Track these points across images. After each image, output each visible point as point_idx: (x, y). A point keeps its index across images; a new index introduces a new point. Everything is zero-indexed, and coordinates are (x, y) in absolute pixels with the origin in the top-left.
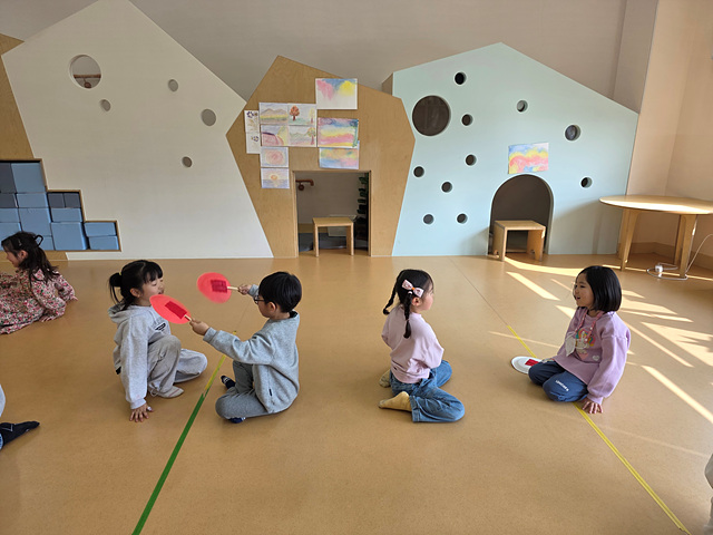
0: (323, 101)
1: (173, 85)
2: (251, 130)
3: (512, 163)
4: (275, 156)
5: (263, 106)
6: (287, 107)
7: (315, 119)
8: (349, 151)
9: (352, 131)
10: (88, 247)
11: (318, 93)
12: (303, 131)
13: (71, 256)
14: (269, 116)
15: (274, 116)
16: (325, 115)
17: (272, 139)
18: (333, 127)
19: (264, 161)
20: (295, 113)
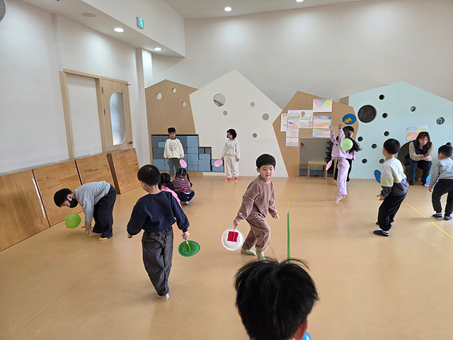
0: (316, 109)
1: (253, 104)
2: (283, 122)
3: (408, 135)
4: (293, 132)
5: (289, 111)
6: (300, 112)
7: (312, 116)
8: (326, 130)
9: (329, 121)
10: (211, 170)
11: (314, 106)
12: (306, 121)
13: (204, 174)
14: (292, 115)
15: (294, 116)
16: (316, 114)
17: (292, 125)
18: (320, 119)
19: (287, 135)
20: (303, 114)
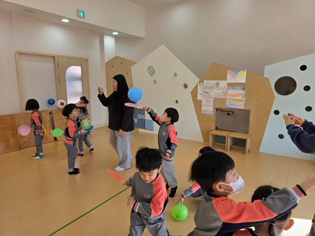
0: (230, 79)
1: (175, 75)
2: (200, 91)
4: (208, 101)
5: (205, 82)
6: (214, 82)
7: (226, 87)
8: (240, 101)
9: (243, 92)
10: (145, 128)
11: (228, 76)
12: (220, 91)
13: (140, 130)
15: (209, 85)
16: (231, 85)
17: (207, 94)
18: (234, 90)
19: (203, 103)
20: (218, 84)
